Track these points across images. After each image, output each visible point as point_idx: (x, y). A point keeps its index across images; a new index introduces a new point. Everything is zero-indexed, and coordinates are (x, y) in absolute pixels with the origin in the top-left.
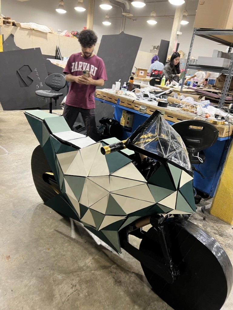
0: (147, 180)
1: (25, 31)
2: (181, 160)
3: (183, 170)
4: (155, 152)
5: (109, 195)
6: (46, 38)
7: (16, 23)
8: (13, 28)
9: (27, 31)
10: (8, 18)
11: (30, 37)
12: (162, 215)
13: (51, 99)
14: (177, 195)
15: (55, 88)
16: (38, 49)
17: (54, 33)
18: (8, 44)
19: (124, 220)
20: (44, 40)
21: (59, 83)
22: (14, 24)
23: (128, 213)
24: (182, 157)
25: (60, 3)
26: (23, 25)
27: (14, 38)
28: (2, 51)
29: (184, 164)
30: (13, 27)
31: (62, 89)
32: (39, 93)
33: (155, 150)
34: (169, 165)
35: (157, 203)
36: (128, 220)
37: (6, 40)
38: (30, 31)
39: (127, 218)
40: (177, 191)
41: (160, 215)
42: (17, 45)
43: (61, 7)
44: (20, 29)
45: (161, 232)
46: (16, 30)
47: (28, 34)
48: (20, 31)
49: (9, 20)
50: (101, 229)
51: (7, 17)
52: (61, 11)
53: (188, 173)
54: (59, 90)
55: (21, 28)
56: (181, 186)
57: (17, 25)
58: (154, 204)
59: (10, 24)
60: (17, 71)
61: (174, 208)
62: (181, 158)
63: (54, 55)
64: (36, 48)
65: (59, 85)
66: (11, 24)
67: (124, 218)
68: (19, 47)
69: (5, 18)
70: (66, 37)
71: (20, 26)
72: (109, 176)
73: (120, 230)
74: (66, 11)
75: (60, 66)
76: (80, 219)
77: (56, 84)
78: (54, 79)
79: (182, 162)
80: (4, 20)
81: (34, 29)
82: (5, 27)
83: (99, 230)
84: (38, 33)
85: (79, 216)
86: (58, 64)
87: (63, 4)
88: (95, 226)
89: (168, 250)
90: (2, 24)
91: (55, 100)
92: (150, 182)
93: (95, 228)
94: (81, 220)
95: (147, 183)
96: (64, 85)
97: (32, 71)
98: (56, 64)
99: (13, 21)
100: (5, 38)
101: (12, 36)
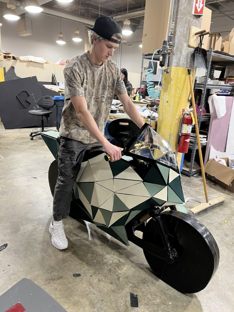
0: (143, 180)
1: (24, 63)
2: (168, 160)
3: (170, 169)
4: (146, 156)
5: (114, 195)
6: (43, 68)
7: (15, 57)
8: (13, 62)
9: (25, 63)
10: (8, 54)
11: (28, 68)
12: (158, 207)
13: (42, 117)
14: (168, 189)
15: (46, 108)
16: (35, 78)
17: (50, 63)
18: (9, 75)
19: (128, 215)
20: (42, 69)
21: (49, 104)
22: (14, 58)
23: (130, 208)
24: (169, 159)
25: (60, 36)
26: (22, 58)
27: (14, 70)
28: (4, 81)
29: (171, 164)
30: (13, 60)
31: (52, 108)
32: (31, 112)
33: (146, 154)
34: (157, 164)
35: (152, 197)
36: (131, 214)
37: (8, 72)
38: (28, 63)
39: (130, 212)
40: (167, 186)
41: (156, 207)
42: (17, 75)
43: (61, 38)
44: (19, 62)
45: (158, 221)
46: (16, 63)
47: (27, 65)
48: (19, 63)
49: (10, 55)
50: (111, 226)
51: (7, 52)
52: (61, 43)
53: (175, 171)
54: (49, 109)
55: (20, 60)
56: (170, 182)
57: (16, 59)
58: (150, 198)
59: (10, 58)
60: (16, 97)
61: (167, 201)
62: (167, 159)
63: (51, 81)
64: (32, 77)
65: (49, 105)
66: (12, 58)
67: (128, 212)
68: (19, 77)
69: (6, 54)
70: (61, 65)
71: (19, 59)
72: (113, 179)
73: (125, 225)
74: (65, 42)
75: (53, 90)
76: (92, 220)
77: (47, 105)
78: (45, 100)
79: (169, 162)
80: (5, 55)
81: (31, 61)
82: (6, 61)
83: (109, 227)
84: (35, 64)
85: (92, 218)
86: (52, 89)
87: (62, 36)
88: (105, 224)
89: (166, 236)
90: (3, 59)
91: (46, 118)
92: (145, 180)
93: (106, 226)
94: (94, 220)
95: (143, 182)
96: (53, 105)
97: (29, 96)
98: (50, 89)
99: (13, 55)
100: (7, 70)
101: (13, 68)
